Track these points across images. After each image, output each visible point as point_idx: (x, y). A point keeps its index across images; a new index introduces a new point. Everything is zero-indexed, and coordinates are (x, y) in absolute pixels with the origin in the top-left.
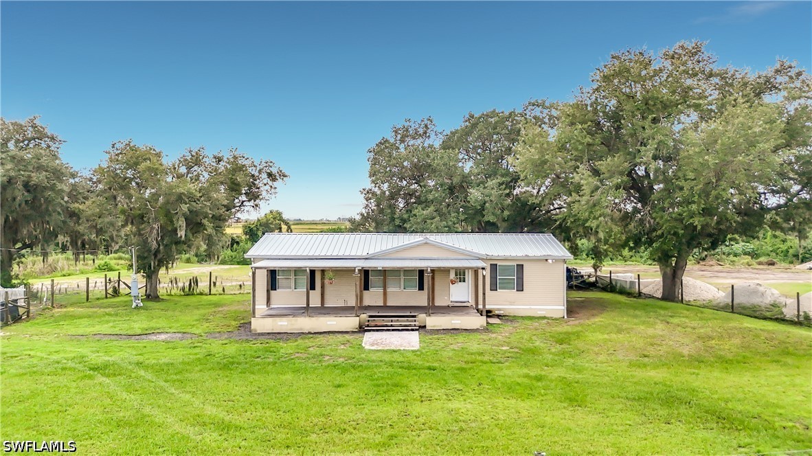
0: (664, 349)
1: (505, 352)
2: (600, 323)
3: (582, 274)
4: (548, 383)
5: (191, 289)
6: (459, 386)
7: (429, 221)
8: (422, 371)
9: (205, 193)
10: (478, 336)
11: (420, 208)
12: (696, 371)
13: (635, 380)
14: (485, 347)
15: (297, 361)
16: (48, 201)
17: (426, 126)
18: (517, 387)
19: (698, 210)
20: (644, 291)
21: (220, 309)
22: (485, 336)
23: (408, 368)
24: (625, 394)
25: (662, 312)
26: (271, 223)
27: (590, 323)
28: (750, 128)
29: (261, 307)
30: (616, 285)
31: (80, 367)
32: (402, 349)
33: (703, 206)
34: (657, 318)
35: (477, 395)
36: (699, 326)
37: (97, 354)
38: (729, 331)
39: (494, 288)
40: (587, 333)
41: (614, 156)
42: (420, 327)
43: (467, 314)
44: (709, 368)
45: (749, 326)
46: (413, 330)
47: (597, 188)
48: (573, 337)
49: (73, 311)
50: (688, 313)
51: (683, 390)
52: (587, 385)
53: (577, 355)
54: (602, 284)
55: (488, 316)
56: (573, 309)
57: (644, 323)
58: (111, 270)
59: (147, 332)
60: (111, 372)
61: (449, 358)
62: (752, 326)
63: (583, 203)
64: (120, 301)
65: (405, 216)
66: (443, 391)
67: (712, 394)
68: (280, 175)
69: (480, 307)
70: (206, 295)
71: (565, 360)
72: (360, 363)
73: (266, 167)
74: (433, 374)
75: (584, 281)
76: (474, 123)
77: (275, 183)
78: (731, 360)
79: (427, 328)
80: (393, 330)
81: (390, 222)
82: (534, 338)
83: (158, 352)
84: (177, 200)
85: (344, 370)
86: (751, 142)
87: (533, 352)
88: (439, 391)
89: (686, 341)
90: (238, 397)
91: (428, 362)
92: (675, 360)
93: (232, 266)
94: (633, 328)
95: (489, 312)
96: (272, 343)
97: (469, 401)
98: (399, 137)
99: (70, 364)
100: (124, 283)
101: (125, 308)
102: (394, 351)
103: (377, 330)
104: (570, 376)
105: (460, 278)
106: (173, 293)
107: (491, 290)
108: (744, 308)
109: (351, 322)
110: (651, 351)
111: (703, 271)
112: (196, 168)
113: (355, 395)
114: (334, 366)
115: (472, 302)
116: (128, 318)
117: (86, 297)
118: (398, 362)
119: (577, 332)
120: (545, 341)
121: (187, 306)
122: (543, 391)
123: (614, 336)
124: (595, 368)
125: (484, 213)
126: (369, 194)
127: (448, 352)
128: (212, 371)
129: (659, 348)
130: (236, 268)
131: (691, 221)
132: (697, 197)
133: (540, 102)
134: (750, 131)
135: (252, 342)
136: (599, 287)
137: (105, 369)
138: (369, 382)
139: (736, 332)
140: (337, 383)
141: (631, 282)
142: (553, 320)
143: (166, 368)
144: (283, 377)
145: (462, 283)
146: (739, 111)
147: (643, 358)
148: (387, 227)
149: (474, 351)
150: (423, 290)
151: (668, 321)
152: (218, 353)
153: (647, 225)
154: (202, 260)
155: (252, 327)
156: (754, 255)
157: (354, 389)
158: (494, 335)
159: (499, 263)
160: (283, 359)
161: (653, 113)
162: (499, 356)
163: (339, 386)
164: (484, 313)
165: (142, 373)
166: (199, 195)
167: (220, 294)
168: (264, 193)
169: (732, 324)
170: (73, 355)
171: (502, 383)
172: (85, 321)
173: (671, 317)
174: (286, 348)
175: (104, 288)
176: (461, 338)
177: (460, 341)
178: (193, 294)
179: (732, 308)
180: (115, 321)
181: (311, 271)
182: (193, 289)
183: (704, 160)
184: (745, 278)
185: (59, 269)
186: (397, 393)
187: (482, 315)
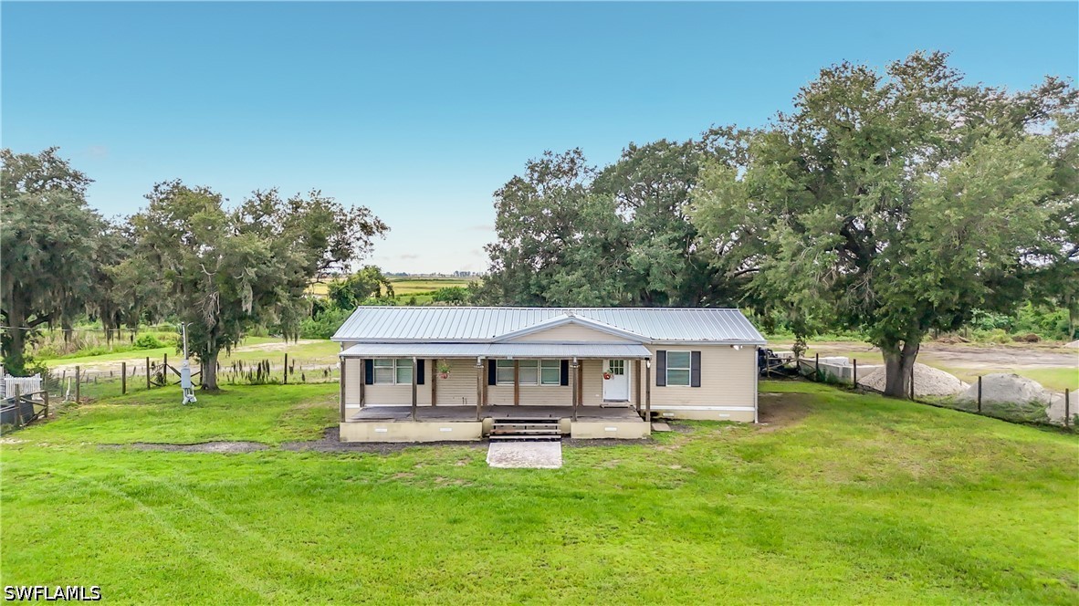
0: (887, 469)
1: (676, 472)
2: (801, 432)
3: (779, 357)
4: (732, 518)
5: (260, 376)
6: (614, 522)
7: (575, 290)
8: (565, 500)
9: (278, 251)
10: (639, 449)
11: (563, 271)
12: (929, 501)
13: (847, 514)
14: (649, 465)
15: (400, 484)
16: (71, 262)
17: (572, 161)
18: (692, 524)
19: (935, 281)
20: (862, 381)
21: (299, 406)
22: (648, 449)
23: (547, 496)
24: (834, 535)
25: (885, 415)
26: (367, 283)
27: (789, 432)
28: (1007, 173)
29: (353, 406)
30: (825, 373)
31: (114, 491)
32: (539, 467)
33: (941, 276)
34: (878, 424)
35: (637, 536)
36: (935, 436)
37: (137, 472)
38: (975, 444)
39: (661, 382)
40: (784, 446)
41: (824, 207)
42: (563, 435)
43: (626, 418)
44: (947, 497)
45: (1001, 436)
46: (553, 440)
47: (800, 249)
48: (766, 452)
49: (105, 409)
50: (919, 416)
51: (911, 529)
52: (783, 521)
53: (771, 478)
54: (806, 371)
55: (653, 420)
56: (767, 409)
57: (860, 431)
58: (154, 346)
59: (203, 441)
60: (155, 498)
61: (602, 481)
62: (1005, 436)
63: (781, 269)
64: (168, 394)
65: (544, 282)
66: (592, 528)
67: (950, 535)
68: (378, 227)
69: (643, 407)
70: (280, 384)
71: (755, 484)
72: (484, 488)
73: (359, 216)
74: (579, 504)
75: (782, 367)
76: (636, 157)
77: (370, 237)
78: (976, 486)
79: (572, 437)
80: (527, 440)
81: (524, 290)
82: (714, 452)
83: (217, 470)
84: (241, 263)
85: (463, 498)
86: (1008, 192)
87: (713, 472)
88: (587, 529)
89: (917, 457)
90: (322, 537)
91: (573, 486)
92: (900, 486)
93: (315, 341)
94: (846, 440)
95: (654, 414)
96: (368, 459)
97: (627, 544)
98: (536, 175)
99: (101, 487)
100: (172, 368)
101: (174, 404)
102: (529, 471)
103: (506, 440)
104: (761, 507)
105: (616, 370)
106: (236, 382)
107: (657, 385)
108: (995, 407)
109: (471, 429)
110: (870, 472)
111: (940, 350)
112: (265, 218)
113: (478, 535)
114: (449, 492)
115: (632, 401)
116: (177, 420)
117: (121, 386)
118: (533, 487)
119: (772, 444)
120: (729, 458)
121: (256, 401)
122: (725, 530)
123: (820, 450)
124: (795, 496)
125: (649, 279)
126: (495, 251)
127: (600, 472)
128: (288, 498)
129: (880, 469)
130: (319, 345)
131: (926, 295)
132: (934, 264)
133: (724, 129)
134: (1006, 177)
135: (341, 456)
136: (802, 375)
137: (148, 494)
138: (495, 516)
139: (983, 445)
140: (452, 517)
141: (844, 368)
142: (739, 425)
143: (227, 494)
144: (382, 508)
145: (619, 376)
146: (991, 150)
147: (858, 484)
148: (520, 296)
149: (635, 471)
150: (567, 384)
151: (893, 428)
152: (296, 472)
153: (867, 299)
154: (275, 332)
155: (341, 436)
156: (1010, 328)
157: (475, 527)
158: (660, 448)
159: (668, 350)
160: (383, 482)
161: (876, 150)
162: (668, 478)
163: (455, 521)
164: (648, 417)
165: (196, 500)
166: (270, 255)
167: (299, 384)
168: (356, 251)
169: (980, 434)
170: (106, 473)
171: (670, 518)
172: (120, 423)
173: (897, 422)
174: (386, 464)
175: (146, 373)
176: (617, 452)
177: (615, 456)
178: (263, 384)
179: (979, 407)
180: (160, 424)
181: (418, 361)
182: (263, 377)
183: (943, 215)
184: (997, 362)
185: (86, 346)
186: (532, 531)
187: (644, 419)
